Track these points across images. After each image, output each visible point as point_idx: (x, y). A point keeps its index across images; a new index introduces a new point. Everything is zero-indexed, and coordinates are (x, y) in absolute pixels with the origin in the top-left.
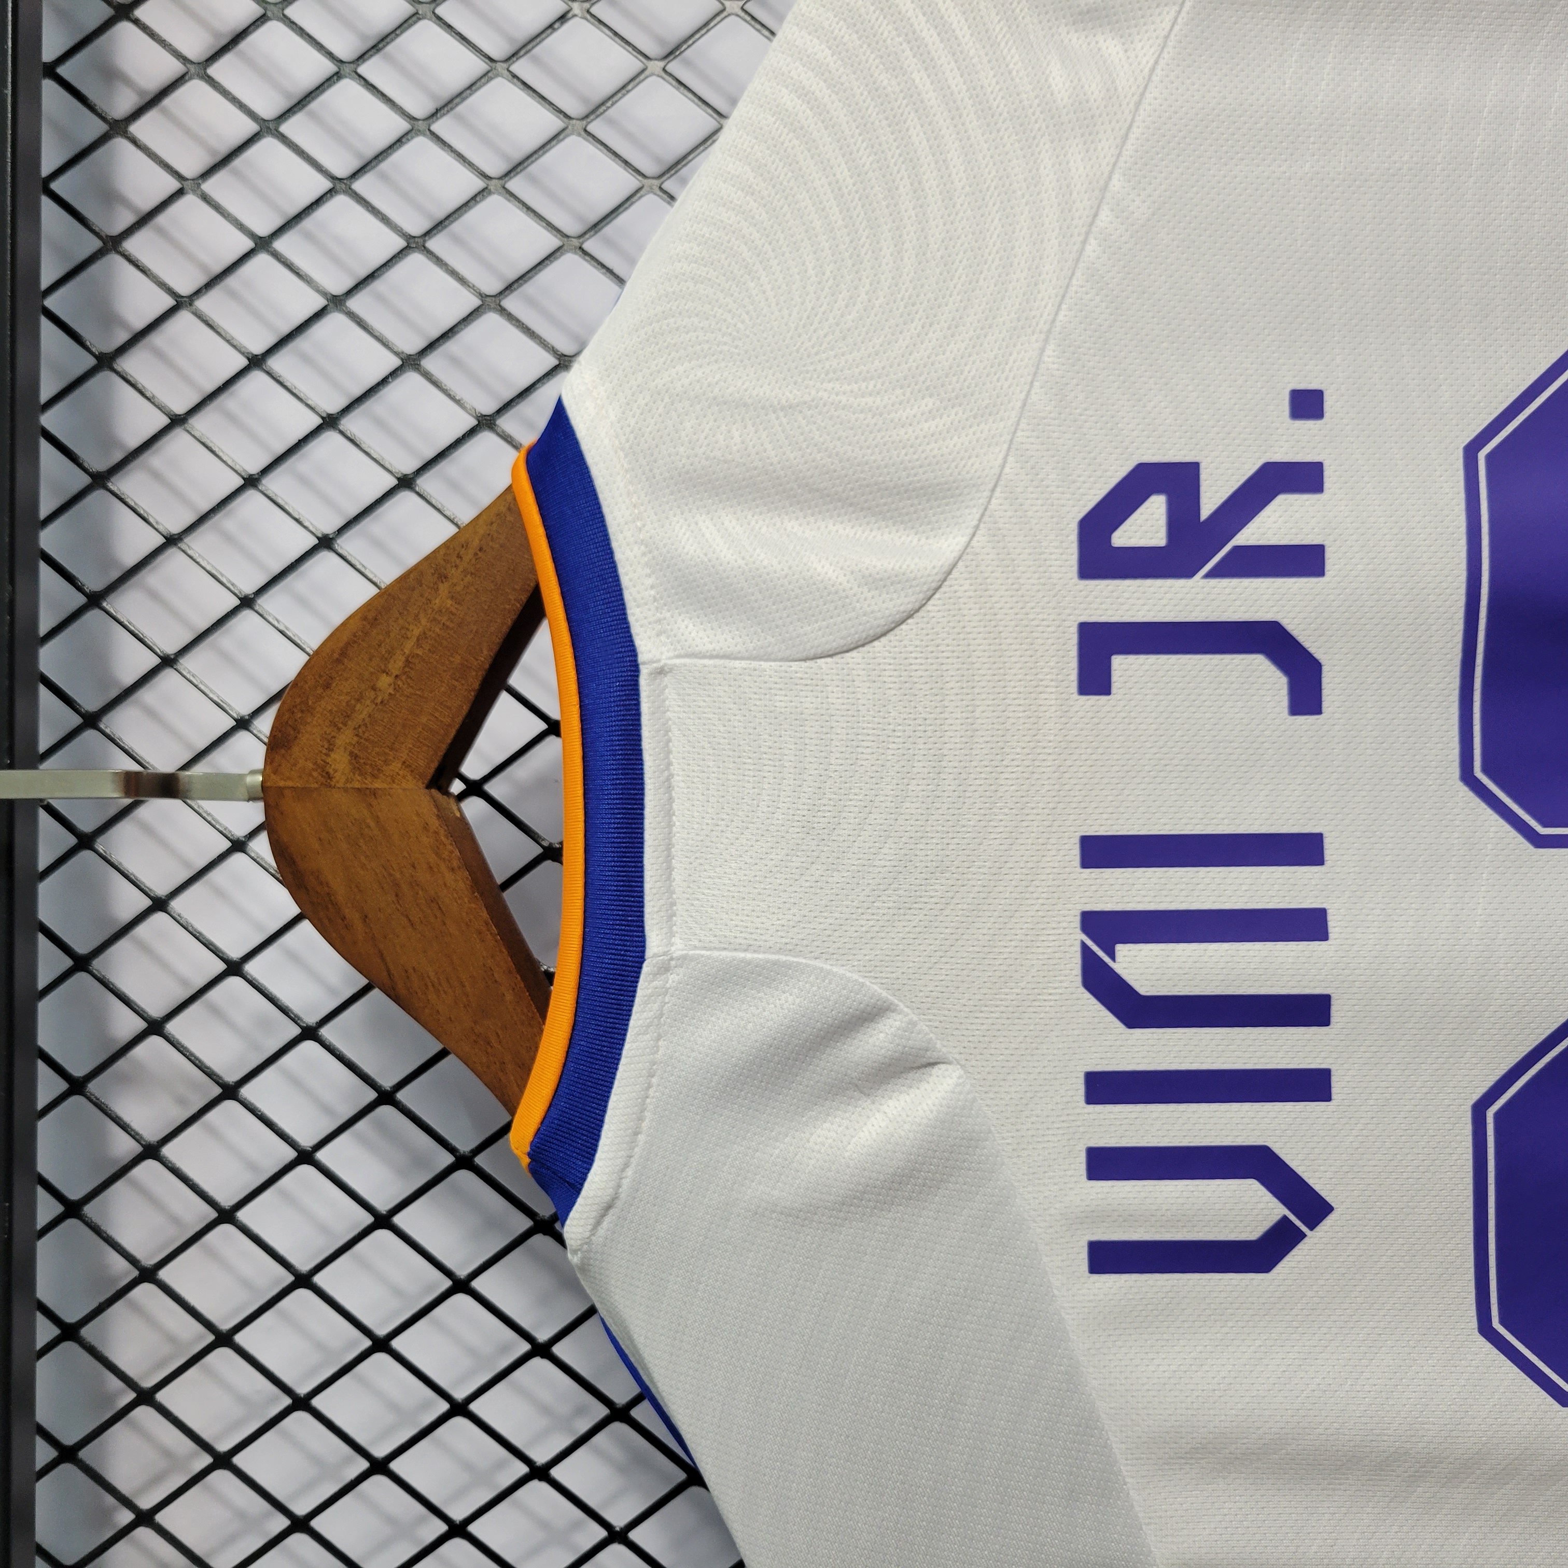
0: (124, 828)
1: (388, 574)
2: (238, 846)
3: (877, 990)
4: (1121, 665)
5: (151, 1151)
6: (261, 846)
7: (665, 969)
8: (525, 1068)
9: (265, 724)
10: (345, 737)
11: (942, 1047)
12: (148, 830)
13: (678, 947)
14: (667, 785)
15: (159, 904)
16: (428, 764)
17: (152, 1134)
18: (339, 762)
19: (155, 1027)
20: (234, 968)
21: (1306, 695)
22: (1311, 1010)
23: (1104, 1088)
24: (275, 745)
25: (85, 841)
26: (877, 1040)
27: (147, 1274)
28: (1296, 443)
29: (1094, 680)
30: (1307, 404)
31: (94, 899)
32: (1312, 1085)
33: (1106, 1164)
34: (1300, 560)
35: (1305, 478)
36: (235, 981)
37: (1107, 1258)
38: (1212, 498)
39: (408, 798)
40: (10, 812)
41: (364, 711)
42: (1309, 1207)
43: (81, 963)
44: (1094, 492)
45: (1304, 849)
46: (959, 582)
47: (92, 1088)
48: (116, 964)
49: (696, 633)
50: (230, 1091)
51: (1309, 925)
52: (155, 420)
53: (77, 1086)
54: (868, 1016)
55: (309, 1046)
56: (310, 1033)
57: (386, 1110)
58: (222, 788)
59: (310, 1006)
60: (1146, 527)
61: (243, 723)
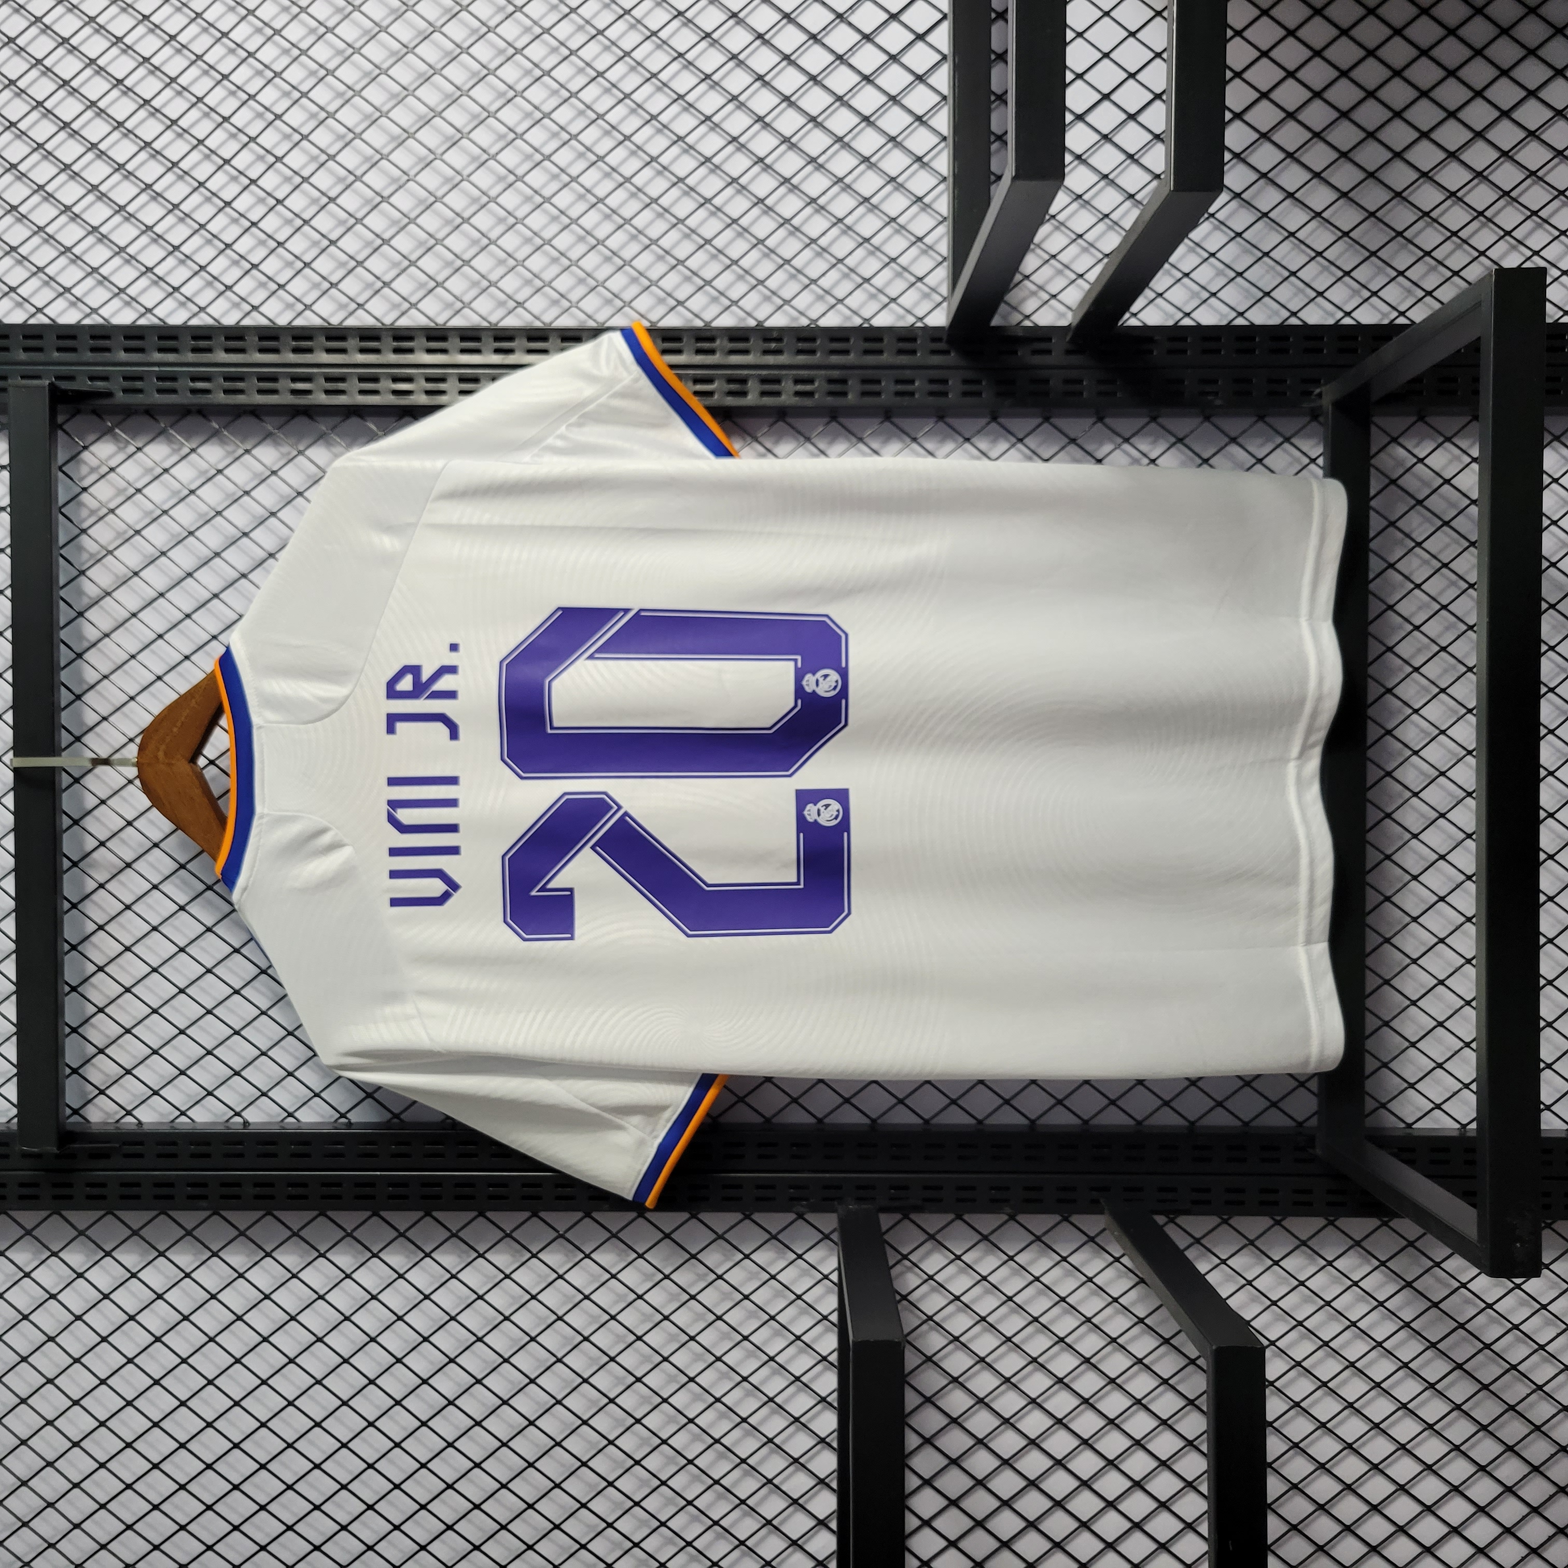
0: (89, 776)
1: (183, 690)
2: (130, 782)
3: (324, 823)
4: (400, 726)
5: (101, 886)
6: (137, 782)
7: (261, 817)
8: (219, 847)
9: (138, 740)
10: (163, 747)
11: (346, 841)
12: (98, 777)
13: (266, 811)
14: (262, 762)
15: (103, 802)
16: (189, 755)
17: (102, 881)
18: (161, 755)
19: (102, 844)
20: (130, 823)
21: (454, 734)
22: (452, 828)
23: (395, 852)
24: (142, 748)
25: (77, 781)
26: (326, 839)
27: (101, 928)
28: (450, 659)
29: (391, 730)
30: (454, 647)
31: (80, 800)
32: (454, 851)
33: (394, 874)
34: (451, 695)
35: (452, 670)
36: (130, 829)
37: (395, 902)
38: (425, 676)
39: (183, 766)
40: (52, 771)
41: (168, 739)
42: (454, 886)
43: (76, 822)
44: (390, 674)
45: (452, 781)
46: (350, 701)
47: (81, 865)
48: (88, 823)
49: (270, 715)
50: (128, 865)
51: (452, 803)
52: (99, 635)
53: (75, 864)
54: (323, 831)
55: (156, 850)
56: (156, 845)
57: (183, 871)
58: (124, 762)
59: (156, 837)
60: (406, 684)
61: (131, 740)
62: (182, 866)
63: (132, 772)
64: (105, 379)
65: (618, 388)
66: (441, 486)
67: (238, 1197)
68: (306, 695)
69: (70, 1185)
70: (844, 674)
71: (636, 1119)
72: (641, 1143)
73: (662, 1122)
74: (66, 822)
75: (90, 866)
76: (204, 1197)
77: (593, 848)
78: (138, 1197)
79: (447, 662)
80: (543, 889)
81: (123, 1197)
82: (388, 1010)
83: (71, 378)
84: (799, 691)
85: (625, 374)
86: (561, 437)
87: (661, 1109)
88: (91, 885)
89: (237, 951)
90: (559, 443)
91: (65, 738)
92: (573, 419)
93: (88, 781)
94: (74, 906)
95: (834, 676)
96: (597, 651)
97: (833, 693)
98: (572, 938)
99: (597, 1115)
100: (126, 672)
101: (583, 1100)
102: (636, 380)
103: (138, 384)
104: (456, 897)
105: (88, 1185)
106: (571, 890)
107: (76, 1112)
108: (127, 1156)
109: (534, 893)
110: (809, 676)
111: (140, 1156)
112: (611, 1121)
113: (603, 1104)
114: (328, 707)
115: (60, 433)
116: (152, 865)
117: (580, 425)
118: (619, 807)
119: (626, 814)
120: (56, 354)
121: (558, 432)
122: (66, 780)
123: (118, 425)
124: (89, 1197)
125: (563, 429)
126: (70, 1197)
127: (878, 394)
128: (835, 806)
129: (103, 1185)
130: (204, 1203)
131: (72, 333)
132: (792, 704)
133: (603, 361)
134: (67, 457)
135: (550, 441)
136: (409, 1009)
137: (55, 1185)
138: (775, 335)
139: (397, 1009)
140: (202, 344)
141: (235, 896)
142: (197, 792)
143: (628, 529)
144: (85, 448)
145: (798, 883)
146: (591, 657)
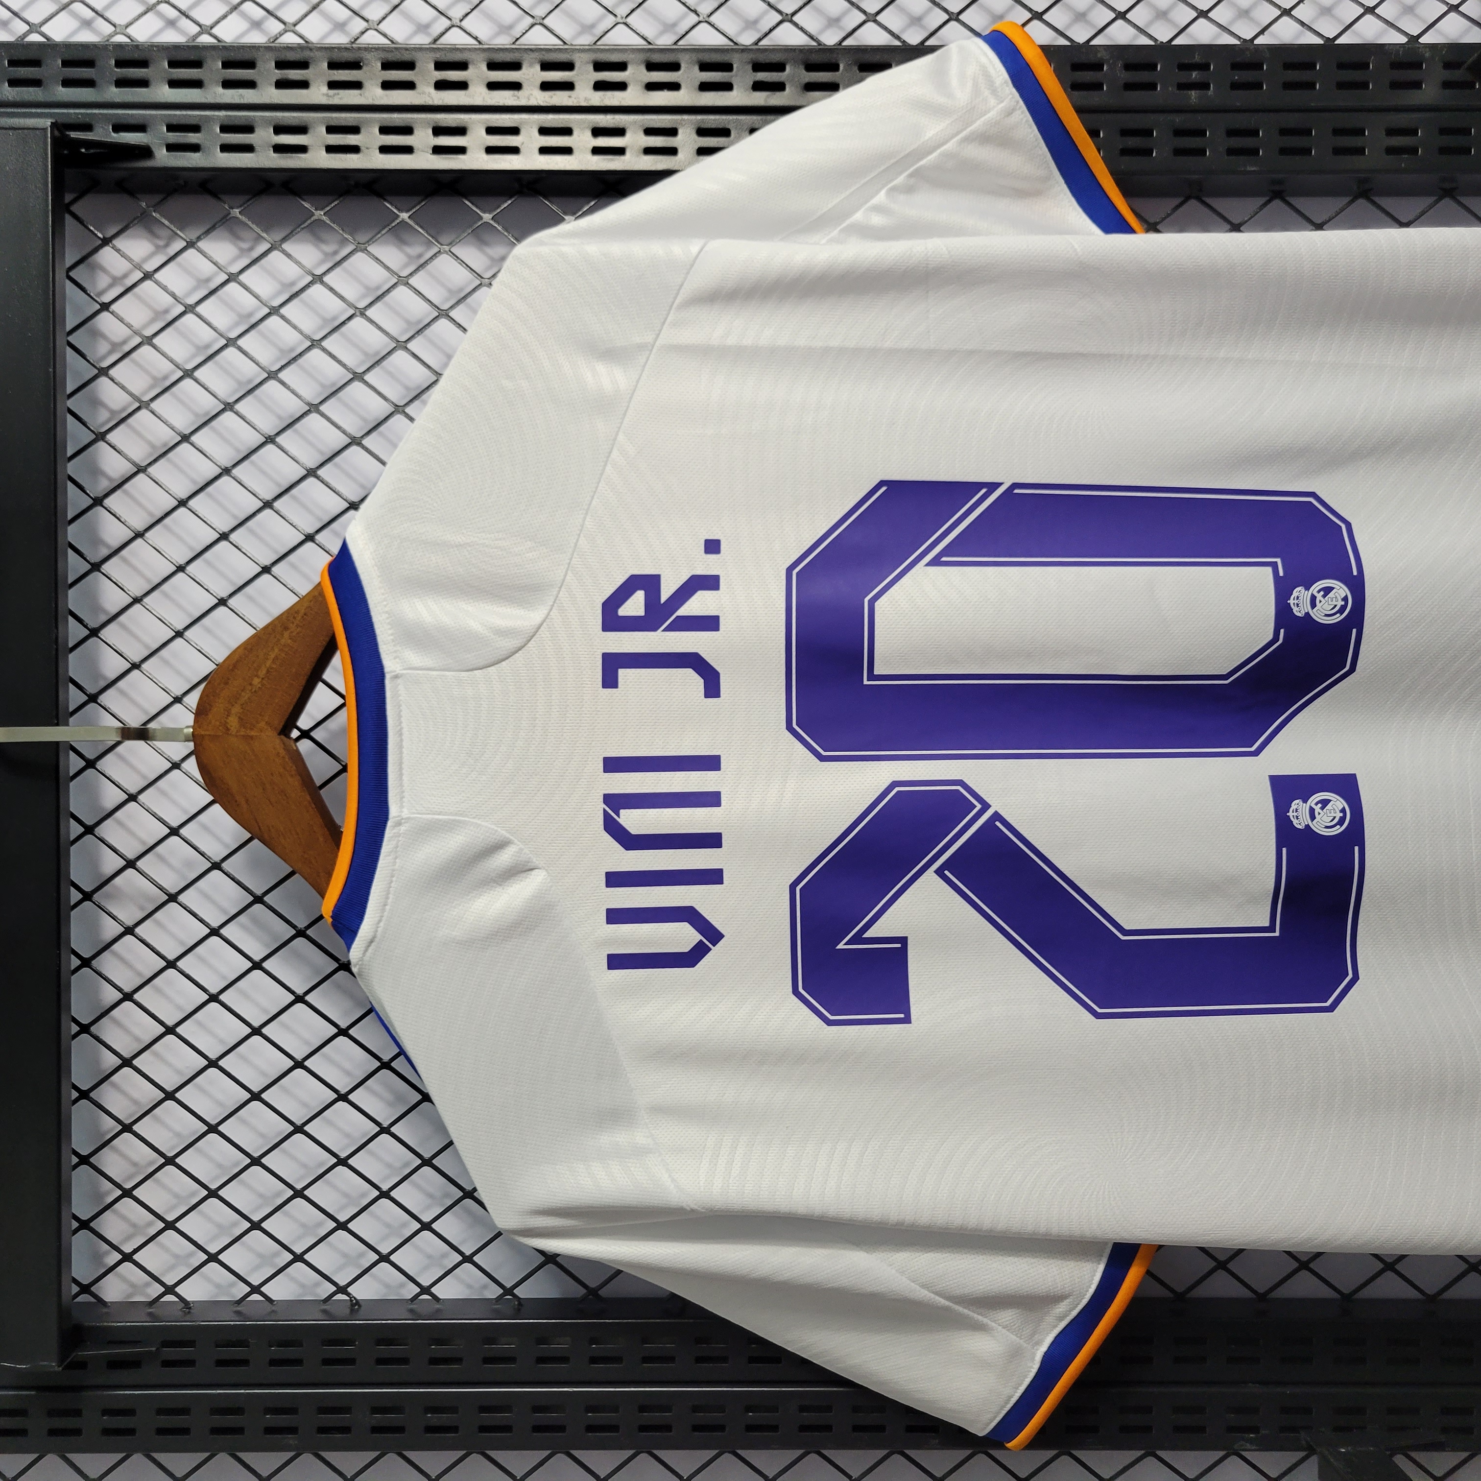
0: (111, 757)
1: (261, 622)
2: (176, 766)
3: (503, 833)
4: (624, 674)
5: (129, 931)
6: (191, 765)
7: (399, 824)
8: (329, 875)
9: (193, 700)
10: (236, 709)
11: (536, 861)
12: (125, 758)
13: (405, 813)
14: (400, 733)
15: (132, 798)
16: (279, 723)
17: (130, 922)
18: (233, 722)
19: (131, 864)
20: (174, 831)
21: (712, 688)
22: (713, 840)
23: (614, 879)
24: (200, 713)
25: (91, 764)
26: (504, 858)
27: (128, 997)
28: (707, 565)
29: (610, 681)
30: (712, 547)
31: (93, 795)
32: (714, 877)
33: (615, 916)
34: (710, 623)
35: (711, 583)
36: (174, 839)
37: (616, 962)
38: (666, 592)
39: (270, 740)
40: (55, 747)
41: (246, 696)
42: (712, 935)
43: (89, 830)
44: (609, 590)
45: (711, 763)
46: (544, 632)
47: (96, 897)
48: (107, 830)
49: (413, 658)
50: (173, 898)
51: (712, 799)
52: (126, 534)
53: (87, 896)
54: (499, 846)
55: (216, 873)
56: (216, 866)
57: (258, 907)
58: (171, 735)
59: (217, 852)
60: (635, 606)
61: (178, 700)
62: (258, 900)
63: (178, 749)
64: (141, 128)
65: (978, 125)
66: (697, 282)
67: (346, 1430)
68: (474, 625)
69: (78, 1413)
70: (1357, 586)
71: (1007, 1316)
72: (1015, 1354)
73: (1050, 1319)
74: (76, 829)
75: (109, 896)
76: (293, 1430)
77: (939, 872)
78: (185, 1431)
79: (701, 570)
80: (858, 939)
81: (161, 1431)
82: (606, 1139)
83: (87, 127)
84: (1283, 613)
85: (992, 101)
86: (878, 209)
87: (1050, 1299)
88: (111, 929)
89: (343, 1032)
90: (877, 220)
91: (75, 697)
92: (901, 179)
93: (108, 764)
94: (86, 963)
95: (1341, 591)
96: (945, 552)
97: (1338, 618)
98: (907, 1020)
99: (947, 1309)
100: (166, 595)
101: (924, 1286)
102: (1010, 112)
103: (192, 138)
104: (716, 951)
105: (105, 1412)
106: (903, 940)
107: (85, 1289)
108: (167, 1364)
109: (841, 946)
110: (1299, 591)
111: (190, 1363)
112: (967, 1317)
113: (958, 1292)
114: (510, 644)
115: (68, 219)
116: (206, 896)
117: (909, 190)
118: (986, 806)
119: (997, 816)
120: (61, 90)
121: (875, 201)
122: (75, 763)
123: (156, 206)
124: (107, 1432)
125: (881, 197)
126: (77, 1432)
127: (1360, 151)
128: (1338, 803)
129: (130, 1412)
130: (291, 1439)
131: (87, 55)
132: (1270, 637)
133: (954, 82)
134: (78, 257)
135: (858, 216)
136: (640, 1137)
137: (51, 1413)
138: (1197, 59)
139: (621, 1137)
140: (294, 74)
141: (355, 954)
142: (294, 783)
143: (997, 353)
144: (106, 242)
145: (1271, 929)
146: (936, 562)
